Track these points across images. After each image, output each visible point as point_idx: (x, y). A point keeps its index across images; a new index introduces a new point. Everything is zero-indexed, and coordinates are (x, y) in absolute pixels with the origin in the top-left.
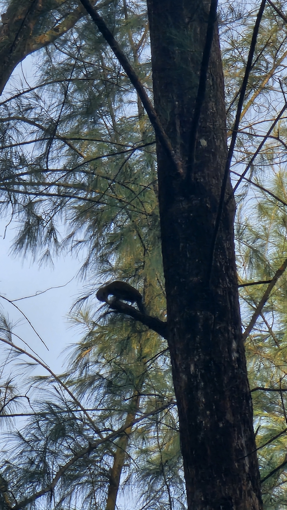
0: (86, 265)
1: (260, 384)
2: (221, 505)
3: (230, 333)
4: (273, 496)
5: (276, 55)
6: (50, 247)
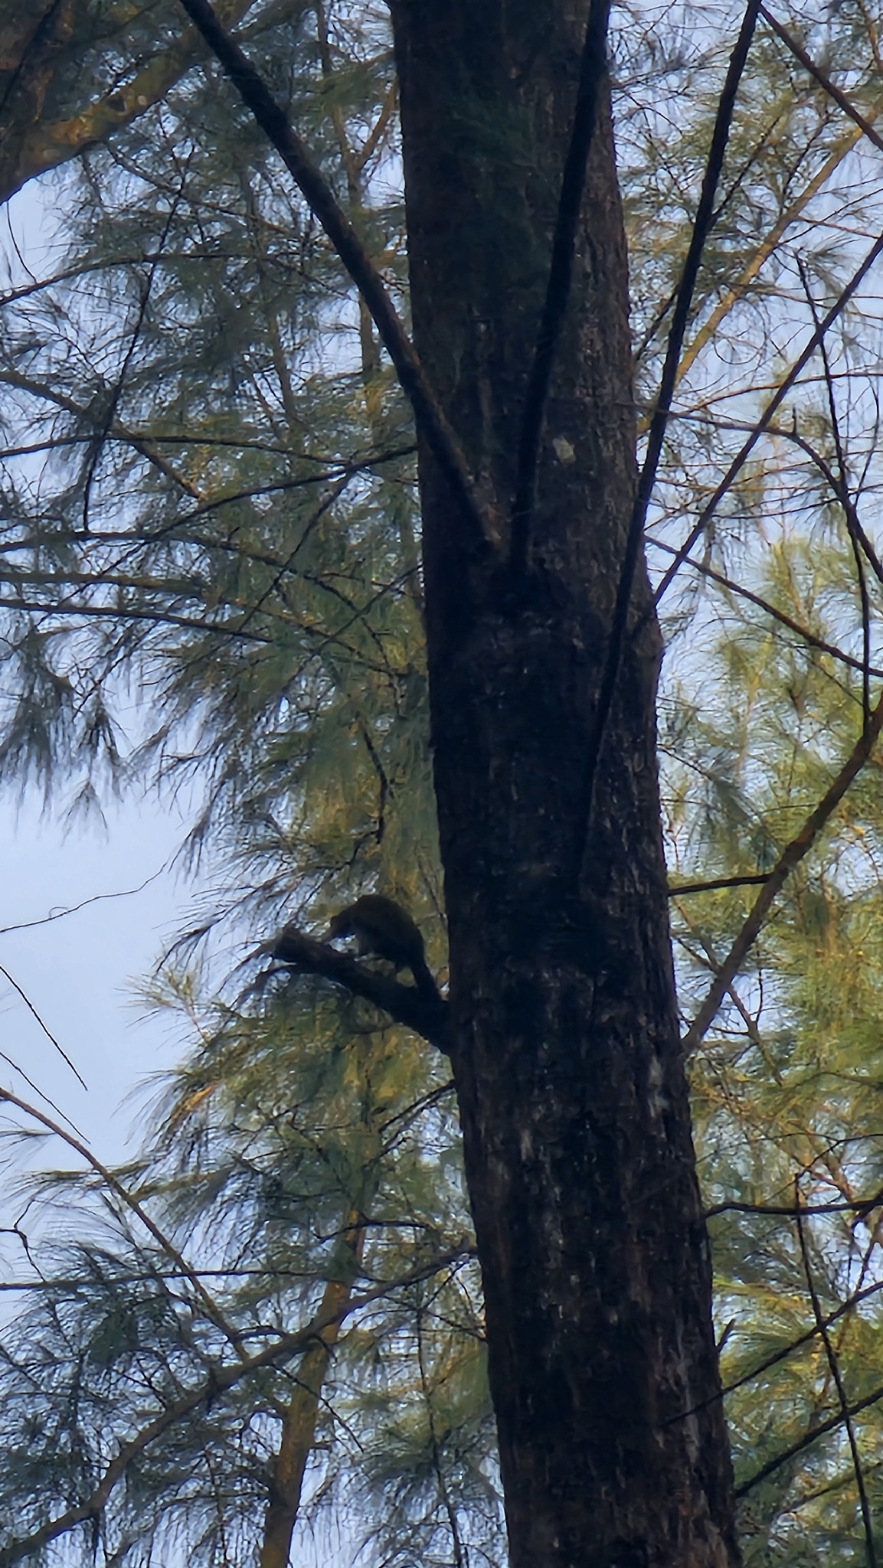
0: (200, 831)
2: (614, 1562)
3: (643, 1035)
4: (773, 1544)
5: (786, 186)
6: (94, 773)
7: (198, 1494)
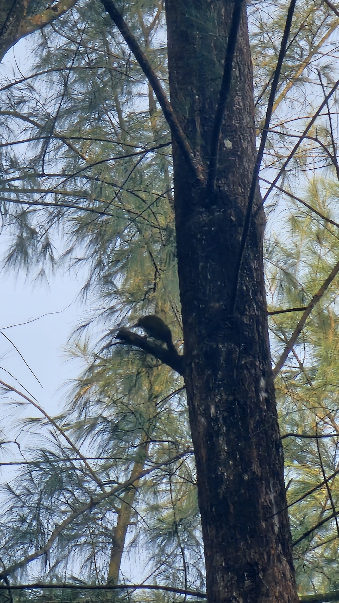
0: (87, 287)
1: (289, 429)
2: (246, 571)
3: (258, 369)
5: (312, 41)
6: (45, 265)
7: (85, 542)
